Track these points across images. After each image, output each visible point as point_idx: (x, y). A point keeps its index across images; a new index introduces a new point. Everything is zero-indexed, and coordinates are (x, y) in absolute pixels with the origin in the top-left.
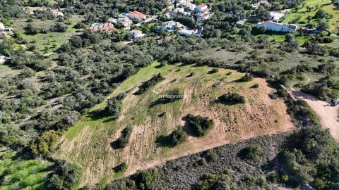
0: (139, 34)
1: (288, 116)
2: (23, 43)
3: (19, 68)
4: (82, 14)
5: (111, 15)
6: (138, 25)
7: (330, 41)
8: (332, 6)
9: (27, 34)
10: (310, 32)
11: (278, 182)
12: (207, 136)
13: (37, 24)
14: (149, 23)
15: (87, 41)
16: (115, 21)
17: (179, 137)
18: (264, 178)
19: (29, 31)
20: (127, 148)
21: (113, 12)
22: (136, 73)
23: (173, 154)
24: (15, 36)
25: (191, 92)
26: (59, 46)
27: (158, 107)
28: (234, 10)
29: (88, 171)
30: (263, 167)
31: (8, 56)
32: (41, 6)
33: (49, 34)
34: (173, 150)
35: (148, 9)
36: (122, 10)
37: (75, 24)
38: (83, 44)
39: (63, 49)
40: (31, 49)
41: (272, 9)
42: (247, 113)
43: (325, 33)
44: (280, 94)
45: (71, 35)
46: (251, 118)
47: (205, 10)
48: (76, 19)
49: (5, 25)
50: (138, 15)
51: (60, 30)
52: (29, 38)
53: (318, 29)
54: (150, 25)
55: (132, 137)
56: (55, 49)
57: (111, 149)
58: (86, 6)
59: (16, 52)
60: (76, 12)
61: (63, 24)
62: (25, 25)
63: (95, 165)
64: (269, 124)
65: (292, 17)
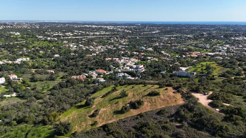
0: (102, 80)
1: (182, 99)
2: (29, 86)
3: (25, 99)
4: (66, 72)
5: (85, 72)
6: (102, 76)
7: (214, 79)
8: (216, 64)
9: (31, 81)
10: (203, 76)
11: (175, 121)
12: (141, 108)
13: (38, 76)
14: (108, 75)
15: (69, 84)
16: (87, 75)
17: (126, 109)
18: (168, 120)
19: (33, 80)
20: (98, 117)
21: (86, 70)
22: (102, 90)
23: (122, 117)
24: (24, 82)
25: (133, 93)
26: (51, 87)
27: (114, 100)
28: (159, 67)
29: (76, 127)
30: (168, 117)
31: (18, 92)
32: (40, 68)
33: (45, 82)
34: (123, 115)
35: (108, 68)
36: (91, 69)
37: (62, 76)
38: (67, 86)
39: (54, 88)
40: (33, 89)
41: (181, 66)
42: (161, 99)
43: (211, 76)
44: (178, 92)
45: (59, 82)
46: (163, 100)
47: (142, 68)
48: (61, 74)
49: (18, 77)
50: (101, 71)
51: (52, 79)
52: (33, 84)
53: (207, 74)
54: (109, 76)
55: (100, 112)
56: (48, 89)
57: (89, 118)
58: (69, 68)
59: (24, 90)
60: (62, 71)
61: (54, 76)
62: (30, 77)
63: (81, 124)
64: (172, 102)
65: (193, 69)
